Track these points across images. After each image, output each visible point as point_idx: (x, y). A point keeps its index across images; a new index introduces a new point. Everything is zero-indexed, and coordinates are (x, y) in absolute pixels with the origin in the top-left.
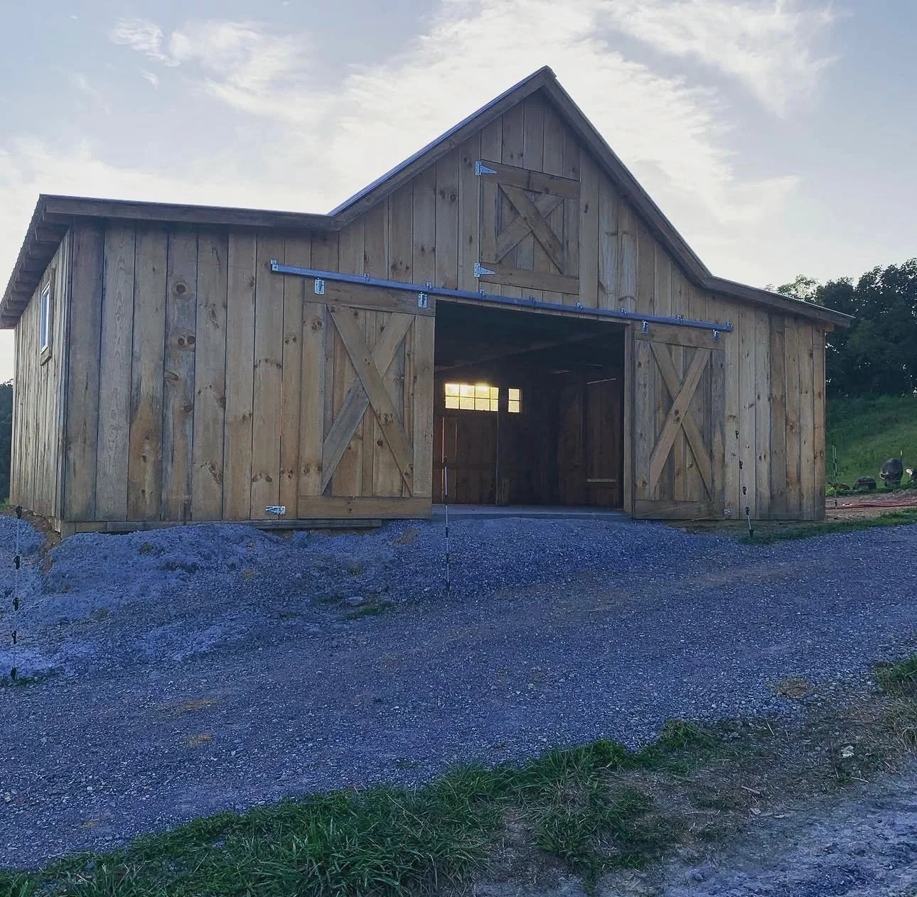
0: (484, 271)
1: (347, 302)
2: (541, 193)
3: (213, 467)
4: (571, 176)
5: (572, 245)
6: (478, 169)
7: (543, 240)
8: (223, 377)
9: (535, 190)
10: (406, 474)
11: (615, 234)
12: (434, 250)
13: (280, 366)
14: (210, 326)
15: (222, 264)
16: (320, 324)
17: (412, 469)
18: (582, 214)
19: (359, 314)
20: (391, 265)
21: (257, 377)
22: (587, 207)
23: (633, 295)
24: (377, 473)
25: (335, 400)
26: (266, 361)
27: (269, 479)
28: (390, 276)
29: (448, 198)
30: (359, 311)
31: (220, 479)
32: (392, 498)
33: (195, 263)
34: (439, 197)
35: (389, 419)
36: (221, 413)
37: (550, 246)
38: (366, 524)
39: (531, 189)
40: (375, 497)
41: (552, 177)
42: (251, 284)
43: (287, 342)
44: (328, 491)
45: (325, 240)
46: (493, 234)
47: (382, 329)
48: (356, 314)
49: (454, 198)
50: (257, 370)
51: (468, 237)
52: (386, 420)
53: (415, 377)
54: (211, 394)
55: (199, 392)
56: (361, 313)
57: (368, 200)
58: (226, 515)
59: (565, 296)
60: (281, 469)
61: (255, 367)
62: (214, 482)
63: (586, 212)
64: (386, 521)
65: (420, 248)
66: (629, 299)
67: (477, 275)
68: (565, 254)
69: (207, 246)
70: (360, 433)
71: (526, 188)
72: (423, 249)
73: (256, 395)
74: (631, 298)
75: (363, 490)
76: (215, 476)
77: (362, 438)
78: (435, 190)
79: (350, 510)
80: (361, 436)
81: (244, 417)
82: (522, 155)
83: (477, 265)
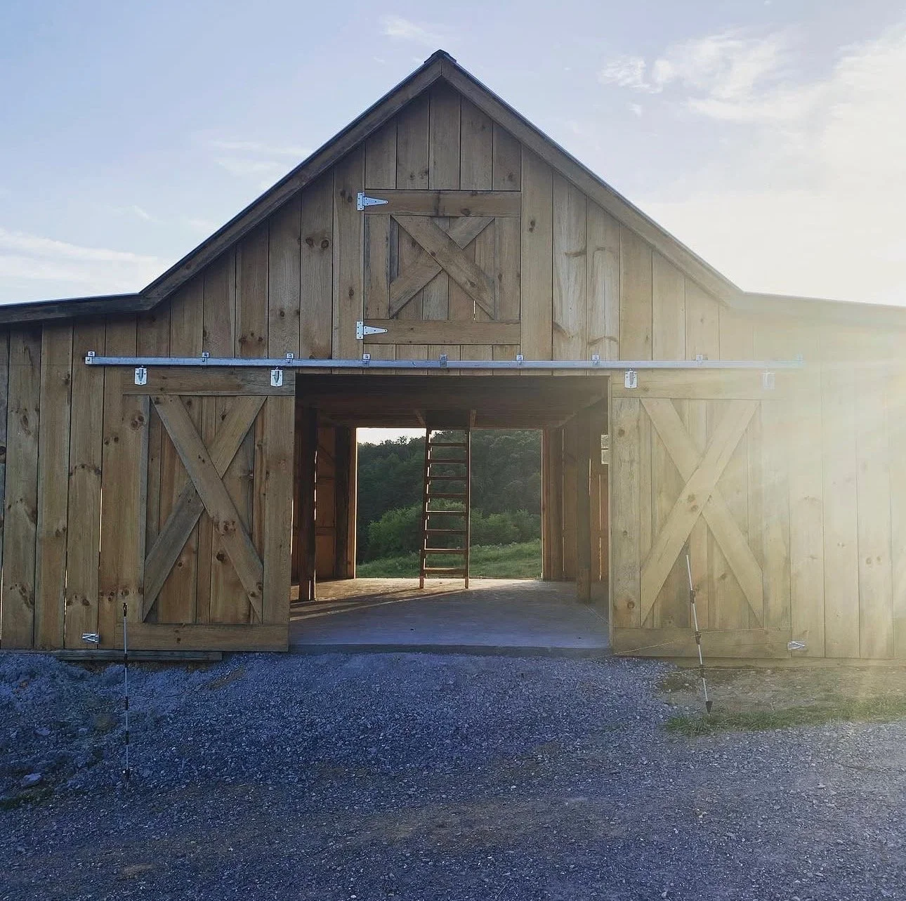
0: (370, 330)
1: (178, 390)
2: (458, 217)
3: (24, 589)
4: (508, 186)
5: (509, 279)
6: (362, 202)
7: (462, 279)
8: (35, 488)
9: (448, 214)
10: (253, 595)
11: (582, 253)
12: (298, 313)
13: (99, 472)
14: (22, 434)
15: (35, 365)
16: (141, 419)
17: (261, 589)
18: (526, 234)
19: (193, 402)
20: (239, 336)
21: (72, 487)
22: (533, 223)
23: (614, 334)
24: (216, 595)
25: (162, 508)
26: (83, 467)
27: (86, 603)
28: (238, 352)
29: (317, 247)
30: (193, 399)
31: (32, 603)
32: (236, 625)
33: (5, 367)
34: (305, 246)
35: (230, 527)
36: (33, 529)
37: (472, 284)
38: (199, 657)
39: (441, 214)
40: (213, 624)
41: (474, 193)
42: (67, 382)
43: (107, 443)
44: (150, 617)
45: (154, 320)
46: (383, 281)
47: (223, 418)
48: (189, 403)
49: (326, 244)
50: (73, 477)
51: (348, 291)
52: (226, 528)
53: (267, 473)
54: (22, 509)
55: (10, 507)
56: (196, 402)
57: (188, 268)
58: (39, 642)
59: (498, 350)
60: (101, 591)
61: (70, 474)
62: (24, 605)
63: (531, 230)
64: (226, 655)
65: (278, 313)
66: (607, 341)
67: (359, 336)
68: (497, 293)
69: (19, 346)
70: (194, 545)
71: (434, 213)
72: (282, 314)
73: (71, 506)
74: (611, 339)
75: (197, 614)
76: (25, 598)
77: (197, 552)
78: (300, 239)
79: (179, 640)
80: (195, 549)
81: (58, 533)
82: (427, 172)
83: (360, 324)
